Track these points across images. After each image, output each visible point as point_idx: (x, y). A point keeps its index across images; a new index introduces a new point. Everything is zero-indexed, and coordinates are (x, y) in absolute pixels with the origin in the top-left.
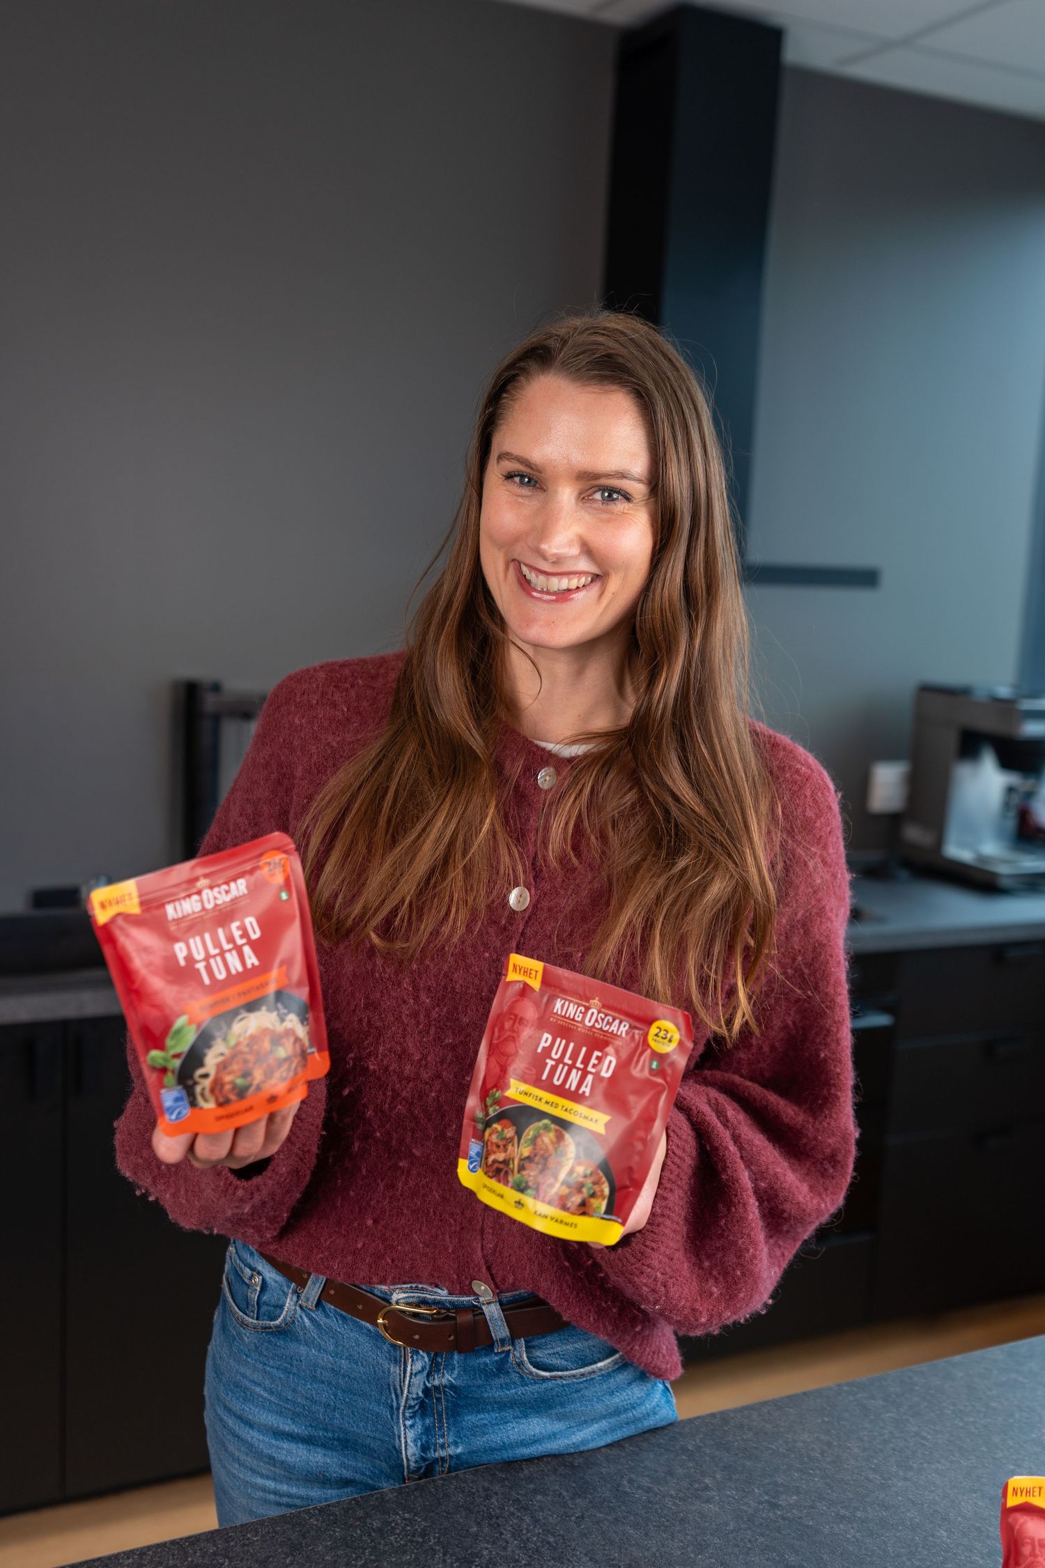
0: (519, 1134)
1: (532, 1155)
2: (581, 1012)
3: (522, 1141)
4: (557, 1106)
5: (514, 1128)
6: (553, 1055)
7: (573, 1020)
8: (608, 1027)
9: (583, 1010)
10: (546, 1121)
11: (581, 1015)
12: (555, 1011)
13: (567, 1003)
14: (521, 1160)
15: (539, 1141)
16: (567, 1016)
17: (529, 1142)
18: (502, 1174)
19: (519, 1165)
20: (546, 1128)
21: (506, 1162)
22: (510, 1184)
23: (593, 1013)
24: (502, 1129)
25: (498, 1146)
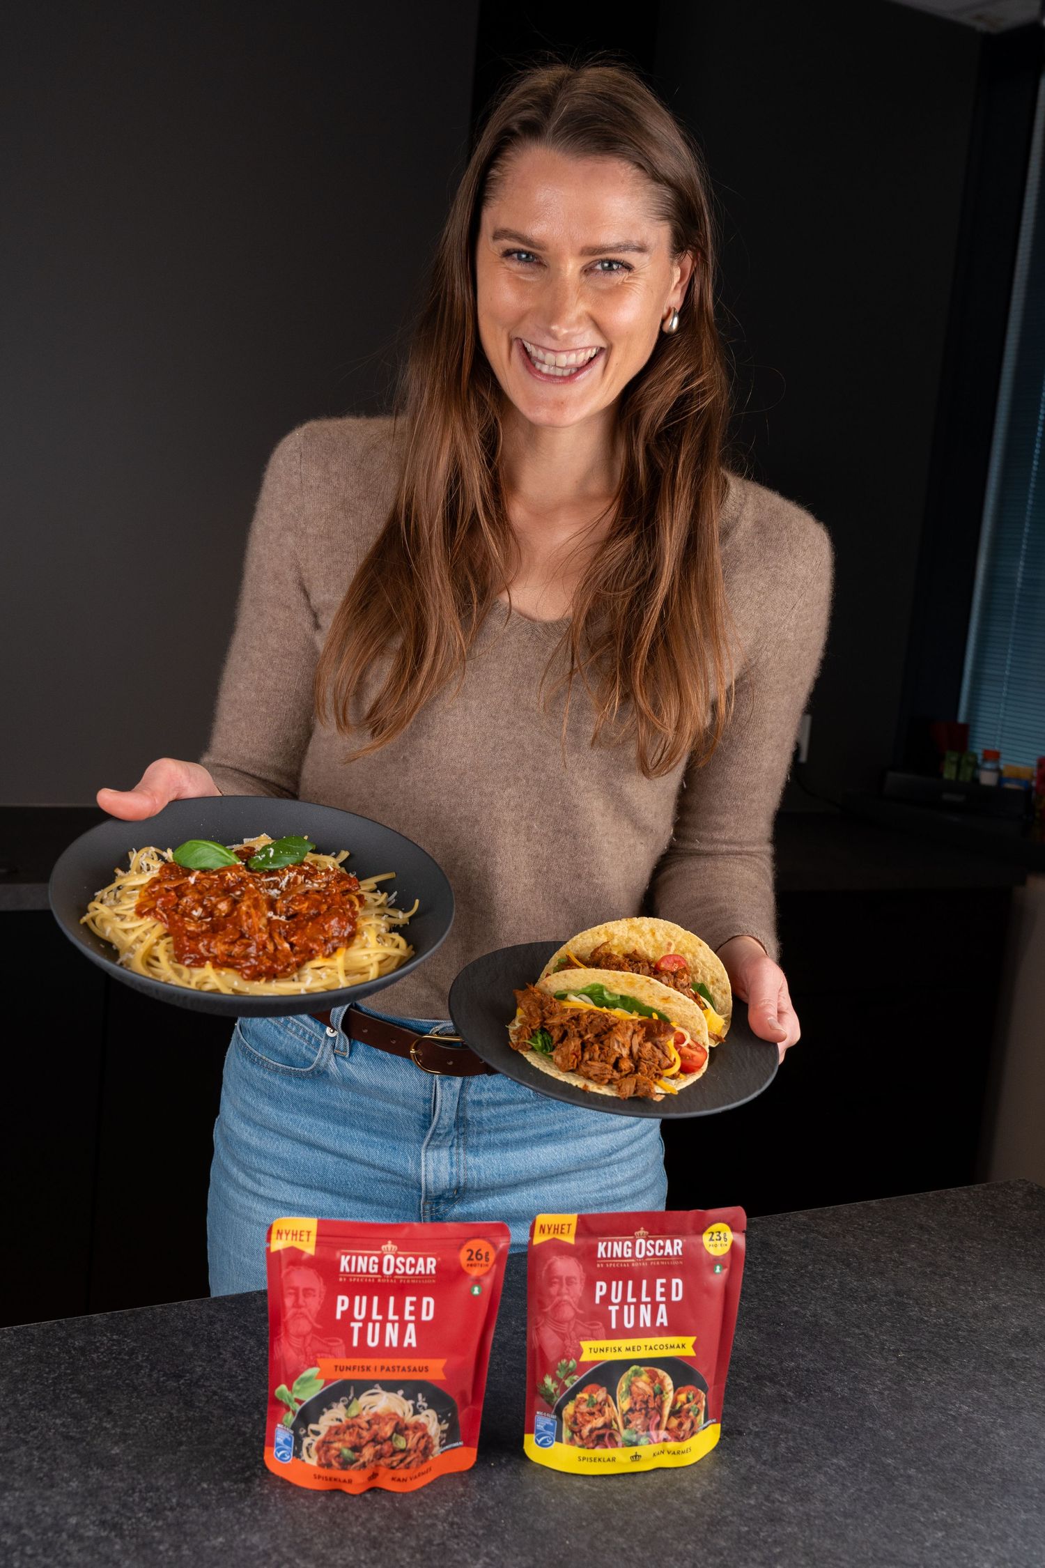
0: (612, 1392)
1: (633, 1405)
2: (628, 1247)
3: (618, 1397)
4: (639, 1348)
5: (605, 1388)
6: (614, 1300)
7: (623, 1257)
8: (662, 1251)
9: (630, 1245)
10: (634, 1368)
11: (630, 1251)
12: (599, 1256)
13: (610, 1244)
14: (623, 1415)
15: (634, 1388)
16: (614, 1256)
17: (625, 1395)
18: (606, 1439)
19: (623, 1422)
20: (636, 1373)
21: (607, 1426)
22: (620, 1444)
23: (641, 1244)
24: (590, 1396)
25: (592, 1414)
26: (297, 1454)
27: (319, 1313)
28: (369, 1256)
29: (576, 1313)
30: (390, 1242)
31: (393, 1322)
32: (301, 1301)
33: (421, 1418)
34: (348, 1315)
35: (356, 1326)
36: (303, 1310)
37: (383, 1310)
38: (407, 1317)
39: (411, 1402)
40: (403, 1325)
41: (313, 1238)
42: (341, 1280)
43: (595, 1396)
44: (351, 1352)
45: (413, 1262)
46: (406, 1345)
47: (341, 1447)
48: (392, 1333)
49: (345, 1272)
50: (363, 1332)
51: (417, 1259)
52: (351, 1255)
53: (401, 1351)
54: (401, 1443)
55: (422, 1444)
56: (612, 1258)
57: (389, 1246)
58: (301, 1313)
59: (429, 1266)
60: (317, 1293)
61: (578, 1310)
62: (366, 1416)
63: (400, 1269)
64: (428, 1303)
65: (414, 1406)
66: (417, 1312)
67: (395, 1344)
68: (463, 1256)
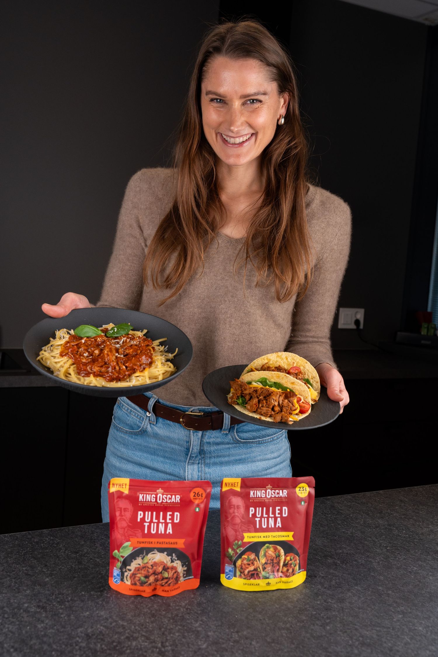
0: (257, 555)
1: (267, 561)
3: (260, 558)
4: (269, 537)
5: (254, 554)
6: (258, 516)
7: (261, 497)
8: (278, 495)
9: (264, 492)
10: (267, 545)
11: (264, 494)
12: (251, 497)
13: (255, 491)
14: (263, 565)
15: (267, 554)
16: (258, 496)
17: (263, 556)
18: (255, 575)
19: (263, 568)
20: (268, 547)
21: (256, 570)
22: (261, 578)
23: (269, 492)
24: (248, 557)
25: (249, 564)
26: (122, 580)
27: (130, 519)
28: (151, 494)
29: (241, 521)
30: (160, 489)
31: (162, 523)
32: (123, 513)
33: (175, 564)
34: (143, 520)
35: (146, 524)
36: (124, 517)
37: (158, 517)
38: (168, 521)
39: (170, 557)
40: (166, 524)
41: (128, 487)
42: (139, 504)
43: (250, 557)
45: (170, 497)
46: (167, 533)
47: (140, 576)
48: (162, 528)
49: (141, 501)
50: (149, 527)
51: (172, 496)
52: (144, 494)
53: (165, 535)
54: (166, 575)
55: (175, 575)
56: (256, 497)
57: (160, 490)
58: (123, 519)
59: (177, 499)
60: (130, 510)
61: (242, 520)
62: (151, 563)
63: (165, 500)
64: (177, 515)
65: (171, 559)
66: (172, 519)
67: (163, 532)
68: (192, 495)
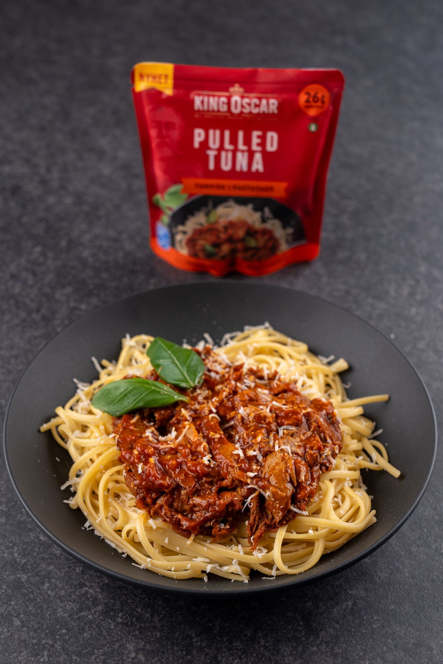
26: (173, 245)
28: (219, 97)
30: (237, 85)
31: (243, 151)
33: (268, 225)
34: (205, 144)
35: (212, 154)
37: (234, 141)
38: (255, 147)
39: (259, 213)
40: (251, 154)
41: (170, 81)
42: (197, 116)
44: (208, 174)
45: (257, 103)
46: (254, 170)
47: (205, 244)
48: (242, 161)
49: (199, 109)
50: (218, 159)
51: (260, 100)
52: (203, 95)
53: (249, 175)
54: (252, 243)
55: (270, 244)
57: (237, 89)
59: (271, 106)
60: (176, 126)
62: (223, 222)
63: (246, 109)
64: (272, 138)
65: (262, 216)
66: (263, 144)
67: (245, 169)
68: (302, 99)
